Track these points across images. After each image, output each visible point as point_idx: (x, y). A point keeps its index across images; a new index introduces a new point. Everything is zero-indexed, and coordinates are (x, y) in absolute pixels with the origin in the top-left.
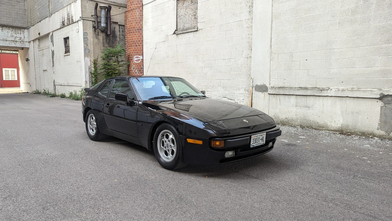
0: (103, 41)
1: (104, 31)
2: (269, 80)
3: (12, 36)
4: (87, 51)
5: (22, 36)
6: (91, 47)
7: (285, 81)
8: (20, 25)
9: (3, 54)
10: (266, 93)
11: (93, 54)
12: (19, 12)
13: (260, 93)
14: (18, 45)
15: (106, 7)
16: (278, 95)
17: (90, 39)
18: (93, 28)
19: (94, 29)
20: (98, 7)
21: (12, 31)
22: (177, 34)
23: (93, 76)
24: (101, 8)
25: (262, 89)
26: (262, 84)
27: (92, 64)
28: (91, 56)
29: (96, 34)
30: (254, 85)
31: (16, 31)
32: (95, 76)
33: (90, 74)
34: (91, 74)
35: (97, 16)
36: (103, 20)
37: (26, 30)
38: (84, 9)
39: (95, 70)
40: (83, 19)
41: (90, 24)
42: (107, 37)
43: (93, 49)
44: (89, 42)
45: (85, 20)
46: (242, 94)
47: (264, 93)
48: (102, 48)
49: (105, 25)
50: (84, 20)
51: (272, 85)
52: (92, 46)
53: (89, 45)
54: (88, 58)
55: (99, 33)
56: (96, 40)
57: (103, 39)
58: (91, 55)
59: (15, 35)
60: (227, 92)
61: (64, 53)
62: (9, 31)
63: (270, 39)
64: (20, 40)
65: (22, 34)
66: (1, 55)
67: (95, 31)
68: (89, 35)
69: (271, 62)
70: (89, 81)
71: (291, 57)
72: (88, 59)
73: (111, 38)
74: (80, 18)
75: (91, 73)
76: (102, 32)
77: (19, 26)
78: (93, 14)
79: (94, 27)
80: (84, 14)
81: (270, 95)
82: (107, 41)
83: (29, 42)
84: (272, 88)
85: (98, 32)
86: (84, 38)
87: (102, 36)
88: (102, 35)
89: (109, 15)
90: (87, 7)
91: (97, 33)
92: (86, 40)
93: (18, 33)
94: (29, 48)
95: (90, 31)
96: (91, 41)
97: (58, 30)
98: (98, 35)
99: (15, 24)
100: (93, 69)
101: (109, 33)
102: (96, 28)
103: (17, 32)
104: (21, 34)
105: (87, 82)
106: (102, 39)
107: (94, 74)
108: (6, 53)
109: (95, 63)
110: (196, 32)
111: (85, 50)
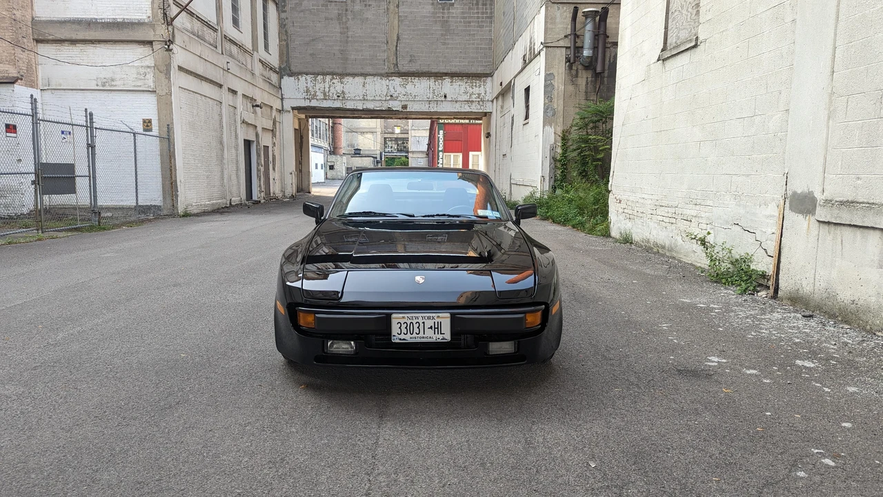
0: (586, 88)
1: (590, 65)
2: (821, 179)
3: (466, 93)
4: (550, 114)
5: (482, 90)
6: (558, 104)
7: (859, 182)
8: (480, 70)
9: (472, 126)
10: (813, 219)
11: (561, 119)
12: (480, 46)
13: (801, 217)
14: (475, 108)
15: (596, 11)
16: (839, 228)
17: (558, 87)
18: (566, 62)
19: (567, 64)
20: (580, 14)
21: (466, 83)
22: (663, 60)
23: (559, 165)
24: (586, 15)
25: (803, 204)
26: (806, 190)
27: (559, 139)
28: (556, 124)
29: (572, 76)
30: (790, 193)
31: (472, 83)
32: (562, 165)
33: (552, 160)
34: (555, 161)
35: (575, 35)
36: (588, 40)
37: (490, 78)
38: (551, 23)
39: (563, 154)
40: (546, 45)
41: (561, 55)
42: (596, 80)
43: (562, 107)
44: (556, 94)
45: (551, 47)
46: (771, 216)
47: (808, 218)
48: (583, 102)
49: (591, 51)
50: (548, 47)
51: (827, 195)
52: (561, 102)
53: (555, 100)
54: (551, 127)
55: (580, 72)
56: (571, 88)
57: (587, 83)
58: (558, 120)
59: (471, 90)
60: (742, 211)
61: (524, 119)
62: (462, 84)
63: (831, 51)
64: (479, 98)
65: (483, 86)
66: (469, 127)
67: (570, 67)
68: (556, 77)
69: (831, 122)
70: (550, 175)
71: (878, 104)
72: (550, 130)
73: (605, 79)
74: (541, 43)
75: (554, 159)
76: (586, 68)
77: (479, 72)
78: (569, 32)
79: (568, 60)
80: (550, 35)
81: (821, 225)
82: (596, 88)
83: (492, 101)
84: (828, 202)
85: (577, 70)
86: (546, 86)
87: (584, 78)
88: (585, 76)
89: (602, 29)
90: (558, 20)
91: (574, 72)
92: (549, 89)
93: (476, 87)
94: (491, 113)
95: (560, 69)
96: (560, 89)
97: (519, 73)
98: (577, 76)
99: (473, 70)
100: (559, 150)
101: (599, 69)
102: (572, 61)
103: (474, 84)
104: (480, 86)
105: (544, 179)
106: (584, 83)
107: (561, 161)
108: (462, 124)
109: (564, 139)
110: (695, 49)
111: (545, 112)
